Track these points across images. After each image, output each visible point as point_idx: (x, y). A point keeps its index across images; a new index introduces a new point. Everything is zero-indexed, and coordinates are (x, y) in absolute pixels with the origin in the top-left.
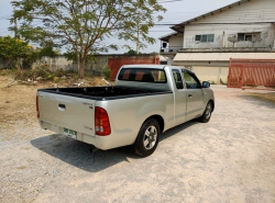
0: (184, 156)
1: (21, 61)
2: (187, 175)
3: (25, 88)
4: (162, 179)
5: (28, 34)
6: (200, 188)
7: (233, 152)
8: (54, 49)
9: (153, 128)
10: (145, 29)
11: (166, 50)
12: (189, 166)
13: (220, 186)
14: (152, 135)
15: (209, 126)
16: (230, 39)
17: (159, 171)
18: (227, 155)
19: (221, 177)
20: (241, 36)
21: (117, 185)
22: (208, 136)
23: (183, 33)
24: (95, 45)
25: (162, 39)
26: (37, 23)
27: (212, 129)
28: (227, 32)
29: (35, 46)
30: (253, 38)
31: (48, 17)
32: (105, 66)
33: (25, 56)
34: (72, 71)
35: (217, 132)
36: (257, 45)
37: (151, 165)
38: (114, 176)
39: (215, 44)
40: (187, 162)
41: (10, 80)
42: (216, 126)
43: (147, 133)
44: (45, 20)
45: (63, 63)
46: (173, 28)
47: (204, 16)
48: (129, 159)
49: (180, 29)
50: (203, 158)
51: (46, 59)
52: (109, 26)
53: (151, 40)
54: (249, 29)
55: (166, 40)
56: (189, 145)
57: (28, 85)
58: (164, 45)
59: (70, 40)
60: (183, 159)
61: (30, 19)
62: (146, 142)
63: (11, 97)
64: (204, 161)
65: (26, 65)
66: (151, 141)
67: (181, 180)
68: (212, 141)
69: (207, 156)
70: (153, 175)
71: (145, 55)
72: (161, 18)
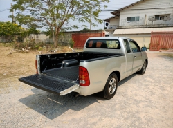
0: (135, 98)
1: (17, 37)
2: (141, 112)
3: (21, 54)
4: (125, 115)
5: (22, 20)
6: (153, 121)
7: (168, 94)
8: (37, 29)
9: (114, 79)
10: (96, 14)
11: (108, 27)
12: (141, 105)
13: (166, 119)
14: (113, 84)
15: (146, 77)
16: (150, 19)
17: (121, 109)
18: (164, 97)
19: (165, 112)
20: (157, 17)
21: (95, 120)
22: (147, 83)
23: (119, 16)
24: (64, 26)
25: (105, 21)
26: (26, 13)
27: (149, 79)
28: (148, 15)
29: (25, 27)
30: (165, 18)
31: (33, 9)
32: (70, 39)
33: (19, 34)
34: (49, 43)
35: (153, 81)
36: (168, 22)
37: (115, 105)
38: (91, 113)
39: (140, 22)
40: (138, 102)
41: (11, 49)
42: (150, 77)
43: (111, 83)
44: (31, 10)
45: (43, 38)
46: (112, 13)
47: (132, 5)
48: (99, 101)
49: (117, 14)
50: (149, 99)
51: (33, 35)
52: (72, 13)
53: (100, 21)
54: (162, 12)
55: (108, 21)
56: (136, 90)
57: (23, 52)
58: (107, 24)
59: (48, 23)
60: (135, 100)
61: (23, 9)
62: (110, 89)
63: (14, 61)
64: (150, 101)
65: (20, 40)
66: (113, 89)
67: (138, 115)
68: (151, 87)
69: (151, 98)
70: (119, 112)
71: (95, 31)
72: (106, 6)
